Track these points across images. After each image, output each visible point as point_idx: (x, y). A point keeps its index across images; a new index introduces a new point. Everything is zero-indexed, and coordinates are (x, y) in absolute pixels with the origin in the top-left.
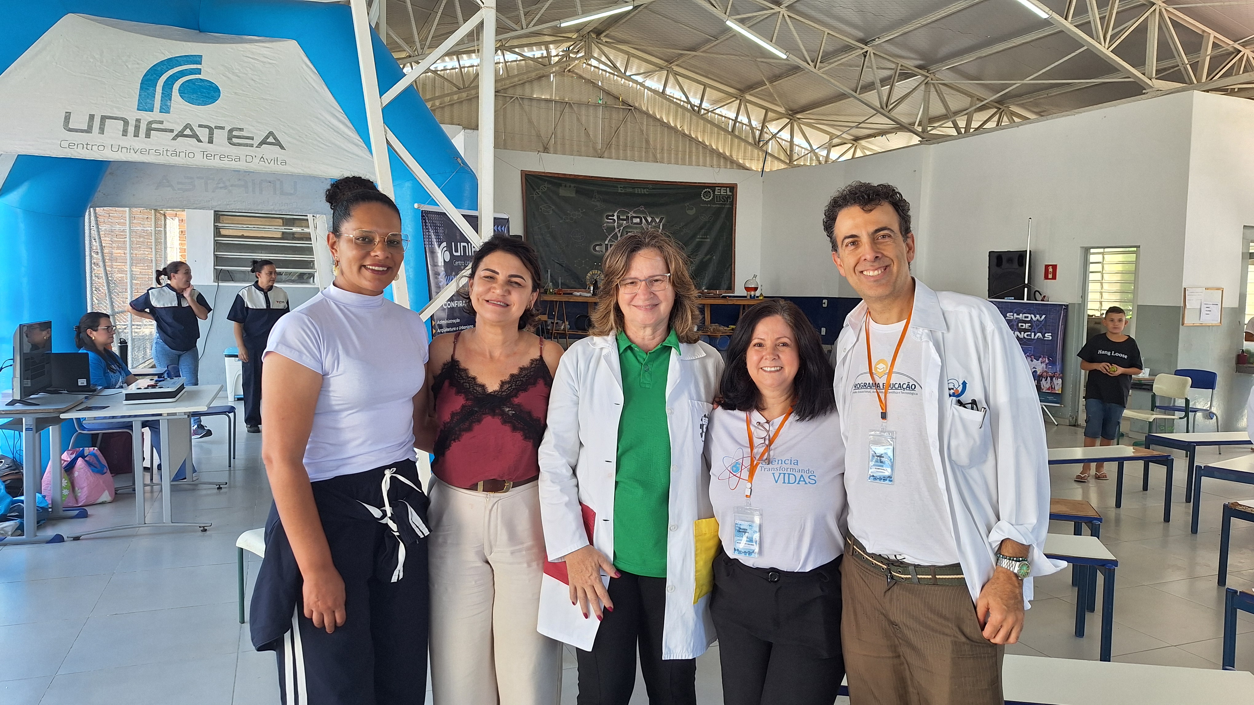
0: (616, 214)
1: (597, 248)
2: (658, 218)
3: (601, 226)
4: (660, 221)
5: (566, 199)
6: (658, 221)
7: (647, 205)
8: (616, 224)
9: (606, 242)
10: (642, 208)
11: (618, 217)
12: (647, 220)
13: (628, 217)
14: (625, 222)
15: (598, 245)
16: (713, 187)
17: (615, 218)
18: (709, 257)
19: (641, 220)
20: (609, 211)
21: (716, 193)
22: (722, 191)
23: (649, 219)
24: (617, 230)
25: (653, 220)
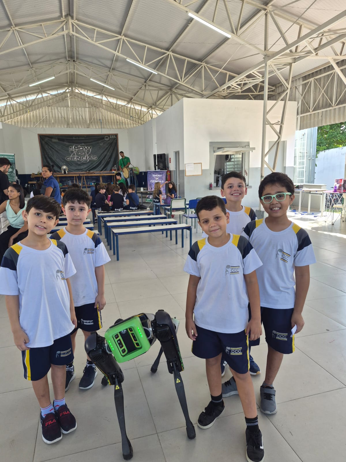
0: (74, 147)
1: (68, 158)
2: (89, 147)
3: (68, 151)
4: (90, 148)
5: (55, 143)
6: (89, 148)
7: (84, 143)
8: (74, 150)
9: (71, 156)
10: (83, 144)
11: (75, 148)
12: (85, 148)
13: (78, 147)
14: (77, 149)
15: (68, 157)
16: (109, 135)
17: (73, 148)
18: (109, 160)
19: (83, 148)
20: (71, 145)
21: (110, 137)
22: (113, 136)
23: (86, 148)
24: (74, 152)
25: (88, 148)
